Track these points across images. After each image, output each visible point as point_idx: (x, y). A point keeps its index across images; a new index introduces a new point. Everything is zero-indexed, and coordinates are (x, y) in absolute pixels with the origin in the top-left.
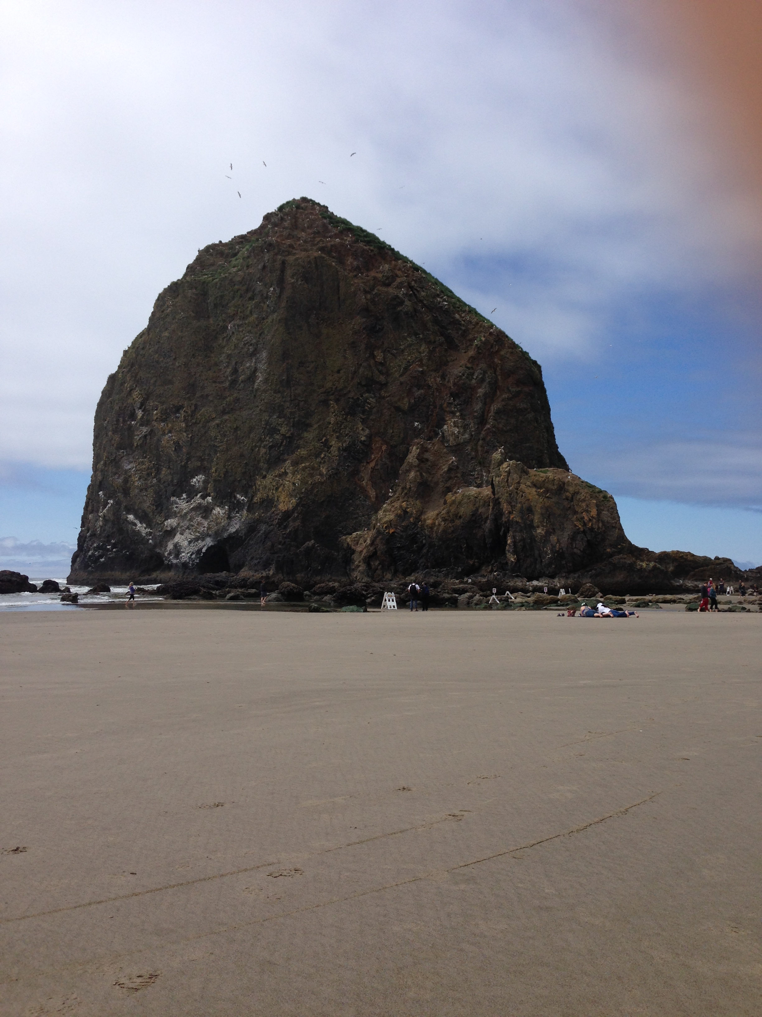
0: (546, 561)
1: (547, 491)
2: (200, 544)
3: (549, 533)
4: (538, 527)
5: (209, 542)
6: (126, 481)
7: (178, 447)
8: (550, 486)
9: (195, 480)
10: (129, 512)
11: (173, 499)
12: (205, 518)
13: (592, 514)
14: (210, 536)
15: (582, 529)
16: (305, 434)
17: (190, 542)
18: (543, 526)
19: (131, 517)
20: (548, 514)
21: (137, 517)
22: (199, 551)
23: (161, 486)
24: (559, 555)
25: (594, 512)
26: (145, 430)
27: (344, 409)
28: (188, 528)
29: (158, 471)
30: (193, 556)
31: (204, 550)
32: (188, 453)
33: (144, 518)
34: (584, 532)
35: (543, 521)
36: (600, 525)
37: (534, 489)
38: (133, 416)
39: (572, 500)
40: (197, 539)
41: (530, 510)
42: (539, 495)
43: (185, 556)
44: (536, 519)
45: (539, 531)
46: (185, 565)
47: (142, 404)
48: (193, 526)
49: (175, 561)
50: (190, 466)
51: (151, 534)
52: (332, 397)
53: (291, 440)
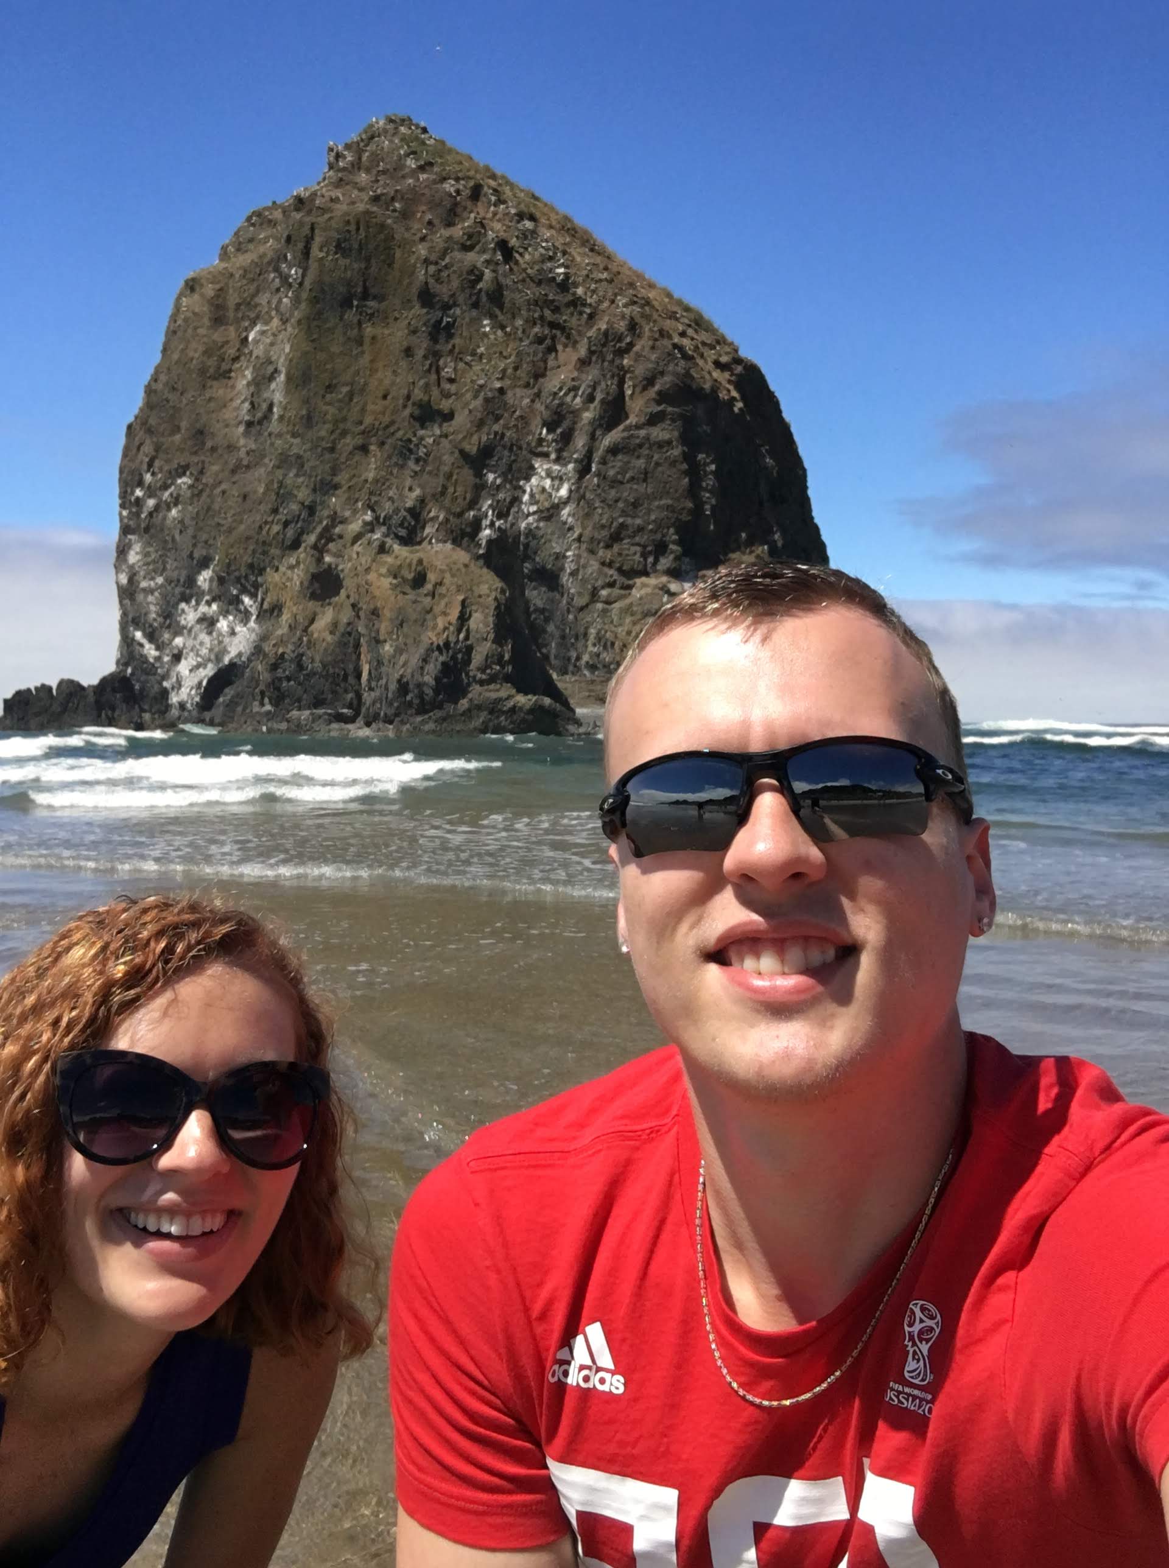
1: (405, 582)
2: (202, 673)
3: (398, 651)
4: (385, 641)
5: (209, 671)
6: (131, 580)
7: (183, 527)
8: (408, 575)
9: (201, 577)
10: (137, 627)
11: (183, 605)
12: (209, 634)
13: (449, 619)
14: (211, 661)
15: (435, 644)
17: (191, 671)
18: (393, 640)
19: (138, 635)
20: (400, 621)
21: (145, 635)
22: (199, 684)
23: (169, 588)
24: (404, 686)
25: (454, 616)
26: (151, 502)
27: (389, 458)
28: (192, 650)
29: (164, 563)
30: (193, 692)
31: (204, 683)
32: (194, 537)
33: (151, 637)
34: (438, 648)
35: (393, 632)
37: (388, 580)
38: (140, 483)
39: (435, 597)
40: (198, 666)
41: (377, 613)
42: (393, 588)
43: (184, 693)
46: (183, 704)
47: (150, 465)
48: (197, 646)
50: (196, 555)
51: (158, 659)
52: (373, 439)
53: (311, 510)
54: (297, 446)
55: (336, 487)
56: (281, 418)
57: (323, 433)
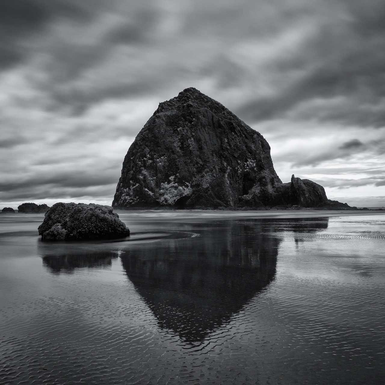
2: (175, 198)
6: (145, 178)
7: (164, 167)
9: (170, 178)
11: (162, 184)
12: (176, 190)
14: (178, 196)
16: (208, 164)
17: (171, 197)
19: (146, 189)
21: (148, 189)
22: (175, 200)
23: (158, 180)
26: (151, 161)
27: (218, 157)
28: (169, 193)
29: (156, 174)
30: (173, 202)
31: (176, 200)
32: (168, 169)
33: (152, 190)
38: (145, 157)
40: (173, 197)
43: (169, 202)
47: (149, 153)
48: (171, 192)
49: (165, 204)
50: (168, 173)
51: (154, 195)
53: (203, 166)
55: (208, 161)
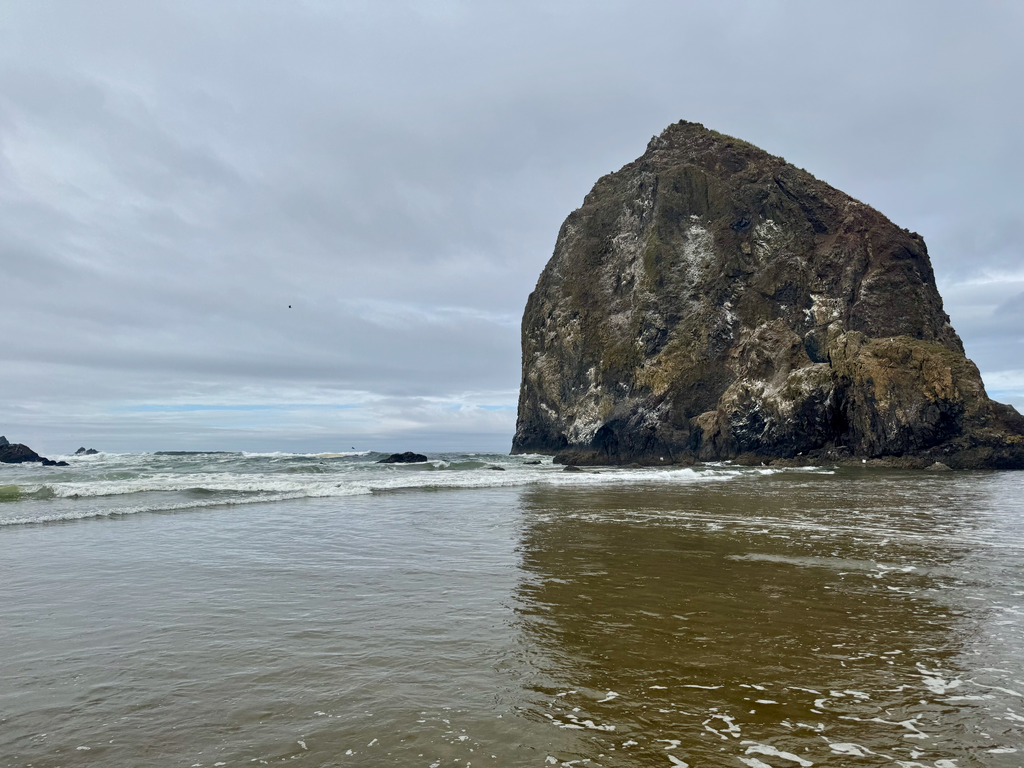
0: (892, 436)
1: (891, 360)
2: (593, 426)
3: (892, 407)
4: (881, 400)
5: (599, 424)
6: (540, 377)
7: (575, 346)
8: (895, 355)
9: (588, 372)
10: (542, 401)
11: (574, 389)
12: (597, 404)
13: (945, 382)
14: (600, 419)
15: (933, 401)
16: (678, 327)
17: (585, 425)
18: (887, 399)
19: (544, 406)
20: (893, 387)
21: (548, 406)
22: (592, 432)
23: (565, 379)
24: (906, 431)
25: (948, 380)
26: (553, 334)
27: (713, 300)
28: (584, 413)
29: (562, 367)
30: (588, 437)
31: (595, 432)
32: (583, 351)
33: (553, 406)
34: (936, 403)
35: (886, 394)
36: (957, 394)
37: (875, 360)
38: (544, 325)
39: (921, 369)
40: (590, 423)
41: (870, 382)
42: (880, 364)
43: (581, 437)
44: (878, 391)
45: (882, 404)
46: (581, 444)
47: (550, 314)
48: (587, 411)
49: (574, 441)
50: (585, 361)
51: (558, 419)
52: (701, 291)
53: (664, 333)
54: (653, 298)
55: (680, 318)
56: (642, 283)
57: (671, 289)
